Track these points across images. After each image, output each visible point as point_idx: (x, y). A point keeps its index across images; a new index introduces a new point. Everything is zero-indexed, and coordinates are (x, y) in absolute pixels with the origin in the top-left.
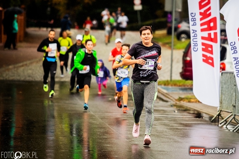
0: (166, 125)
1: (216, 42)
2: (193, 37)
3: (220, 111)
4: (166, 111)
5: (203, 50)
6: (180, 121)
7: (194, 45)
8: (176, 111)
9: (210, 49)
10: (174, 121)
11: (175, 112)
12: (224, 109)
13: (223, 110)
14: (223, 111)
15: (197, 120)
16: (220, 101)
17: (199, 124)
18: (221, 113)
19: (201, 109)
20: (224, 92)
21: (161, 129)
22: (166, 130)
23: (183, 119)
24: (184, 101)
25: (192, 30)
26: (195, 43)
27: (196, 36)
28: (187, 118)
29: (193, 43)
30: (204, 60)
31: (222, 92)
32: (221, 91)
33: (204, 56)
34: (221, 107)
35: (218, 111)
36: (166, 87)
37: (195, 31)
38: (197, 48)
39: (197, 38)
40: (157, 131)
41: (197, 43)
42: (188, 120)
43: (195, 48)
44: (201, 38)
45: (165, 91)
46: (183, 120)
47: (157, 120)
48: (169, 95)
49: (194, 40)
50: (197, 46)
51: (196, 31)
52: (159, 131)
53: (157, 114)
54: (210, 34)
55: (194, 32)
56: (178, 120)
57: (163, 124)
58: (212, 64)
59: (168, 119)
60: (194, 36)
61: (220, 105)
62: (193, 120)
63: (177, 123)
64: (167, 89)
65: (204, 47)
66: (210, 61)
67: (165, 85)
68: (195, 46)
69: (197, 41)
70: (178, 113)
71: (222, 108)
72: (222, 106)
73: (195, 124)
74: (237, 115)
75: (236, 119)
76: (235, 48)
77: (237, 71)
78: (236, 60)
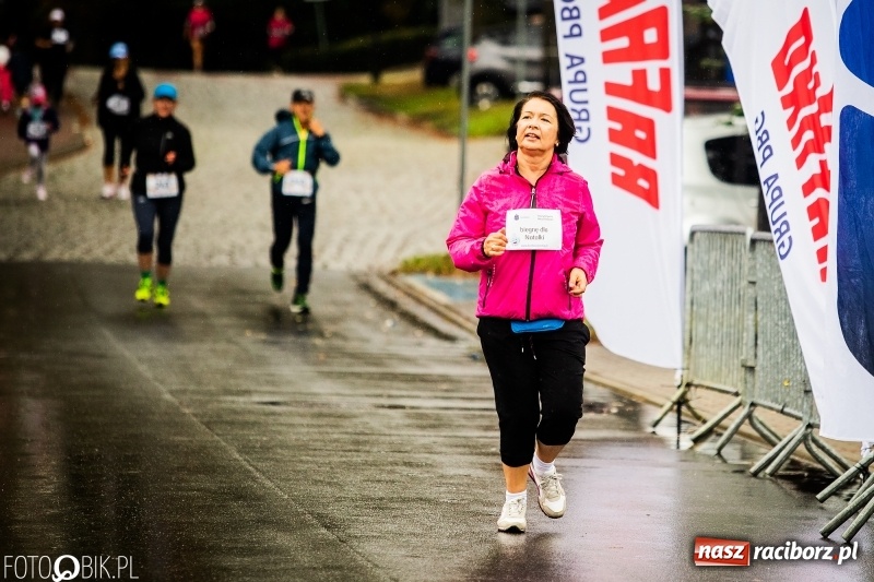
0: (474, 447)
1: (667, 107)
2: (570, 82)
3: (684, 384)
4: (459, 382)
5: (614, 136)
9: (641, 134)
12: (703, 379)
13: (696, 382)
14: (697, 386)
15: (592, 421)
16: (684, 347)
17: (605, 441)
18: (689, 396)
20: (703, 311)
21: (461, 472)
22: (480, 473)
25: (567, 56)
26: (580, 107)
27: (584, 81)
29: (576, 111)
30: (616, 180)
31: (695, 308)
32: (688, 306)
33: (616, 160)
34: (688, 369)
35: (679, 387)
36: (442, 280)
37: (576, 60)
38: (589, 130)
39: (585, 90)
40: (444, 481)
41: (585, 110)
43: (580, 129)
44: (602, 89)
45: (440, 297)
47: (433, 427)
48: (458, 313)
49: (577, 96)
50: (587, 120)
51: (582, 60)
52: (455, 481)
53: (430, 398)
54: (640, 76)
55: (573, 65)
57: (464, 446)
58: (651, 197)
59: (474, 417)
60: (576, 81)
61: (683, 361)
64: (450, 291)
65: (617, 126)
66: (643, 183)
67: (438, 272)
68: (580, 119)
69: (586, 102)
71: (696, 374)
72: (692, 367)
73: (588, 440)
74: (764, 407)
75: (755, 421)
76: (765, 137)
77: (778, 234)
78: (769, 187)
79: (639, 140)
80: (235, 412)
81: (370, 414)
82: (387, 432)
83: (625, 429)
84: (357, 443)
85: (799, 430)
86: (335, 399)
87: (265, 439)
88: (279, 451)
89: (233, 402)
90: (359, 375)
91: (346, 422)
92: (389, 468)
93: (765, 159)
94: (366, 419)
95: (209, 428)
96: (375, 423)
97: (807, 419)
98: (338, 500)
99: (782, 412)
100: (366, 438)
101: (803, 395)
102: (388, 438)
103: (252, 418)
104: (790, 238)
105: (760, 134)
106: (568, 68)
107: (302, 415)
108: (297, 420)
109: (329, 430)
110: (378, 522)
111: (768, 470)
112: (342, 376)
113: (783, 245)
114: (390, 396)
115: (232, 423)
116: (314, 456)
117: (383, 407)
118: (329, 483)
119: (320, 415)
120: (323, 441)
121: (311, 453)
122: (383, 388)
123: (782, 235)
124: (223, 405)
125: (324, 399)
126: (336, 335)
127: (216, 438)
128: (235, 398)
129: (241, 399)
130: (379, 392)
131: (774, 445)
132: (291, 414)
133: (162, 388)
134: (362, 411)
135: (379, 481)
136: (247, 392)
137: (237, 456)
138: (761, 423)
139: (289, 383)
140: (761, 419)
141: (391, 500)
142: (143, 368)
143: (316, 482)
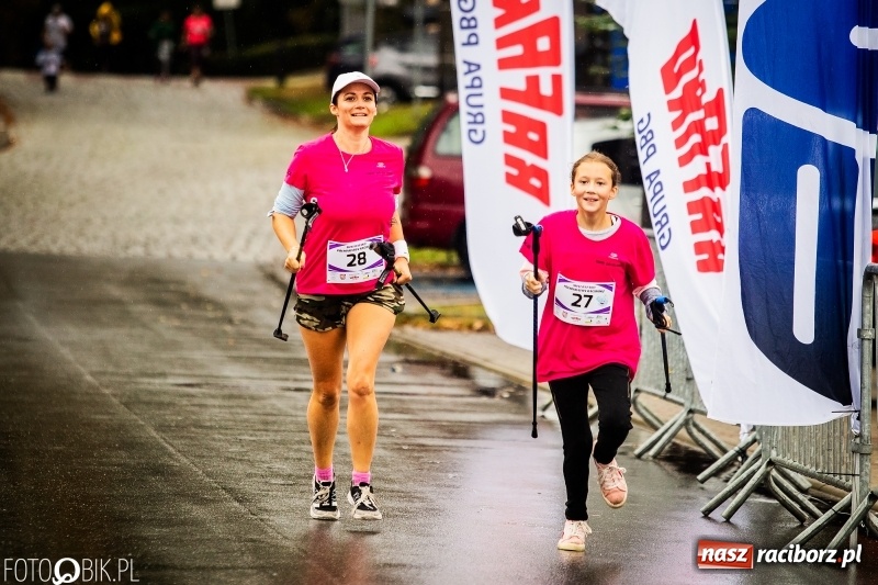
1: (558, 111)
2: (466, 87)
5: (509, 138)
6: (424, 410)
7: (471, 119)
8: (399, 368)
9: (533, 136)
10: (401, 412)
11: (394, 370)
15: (485, 405)
17: (498, 423)
19: (487, 360)
23: (431, 403)
24: (415, 325)
25: (465, 62)
26: (475, 111)
27: (480, 86)
28: (446, 395)
29: (469, 114)
30: (510, 179)
33: (510, 160)
37: (473, 67)
38: (484, 132)
39: (481, 95)
41: (481, 114)
42: (449, 407)
43: (475, 131)
44: (497, 93)
46: (435, 407)
49: (473, 101)
50: (483, 122)
51: (479, 67)
54: (533, 82)
55: (470, 71)
56: (414, 406)
58: (543, 195)
60: (472, 87)
62: (468, 404)
63: (416, 420)
65: (512, 129)
66: (535, 182)
68: (475, 122)
69: (481, 106)
70: (403, 373)
73: (483, 423)
74: (648, 393)
75: (639, 407)
76: (649, 136)
77: (659, 226)
78: (651, 182)
79: (531, 141)
80: (150, 393)
81: (277, 397)
82: (293, 412)
83: (516, 413)
84: (267, 423)
85: (681, 415)
86: (244, 382)
87: (180, 418)
88: (193, 429)
89: (149, 384)
90: (266, 360)
91: (255, 404)
92: (296, 447)
93: (648, 157)
94: (274, 401)
95: (128, 408)
96: (280, 404)
97: (688, 405)
98: (249, 476)
99: (665, 398)
100: (274, 418)
101: (684, 382)
102: (294, 419)
103: (166, 399)
104: (669, 230)
105: (645, 133)
106: (466, 73)
107: (213, 397)
108: (210, 402)
109: (239, 411)
110: (287, 497)
111: (652, 452)
112: (250, 360)
113: (663, 236)
114: (296, 380)
115: (148, 403)
116: (227, 435)
117: (289, 389)
118: (240, 460)
119: (231, 397)
120: (235, 421)
121: (223, 431)
122: (289, 372)
123: (662, 226)
124: (141, 387)
125: (234, 382)
126: (244, 322)
127: (135, 417)
128: (152, 380)
129: (157, 381)
130: (286, 375)
131: (656, 429)
132: (205, 396)
133: (82, 370)
134: (270, 393)
135: (287, 459)
136: (163, 375)
137: (154, 434)
138: (645, 408)
139: (201, 366)
140: (645, 404)
141: (299, 477)
142: (65, 352)
143: (228, 459)
